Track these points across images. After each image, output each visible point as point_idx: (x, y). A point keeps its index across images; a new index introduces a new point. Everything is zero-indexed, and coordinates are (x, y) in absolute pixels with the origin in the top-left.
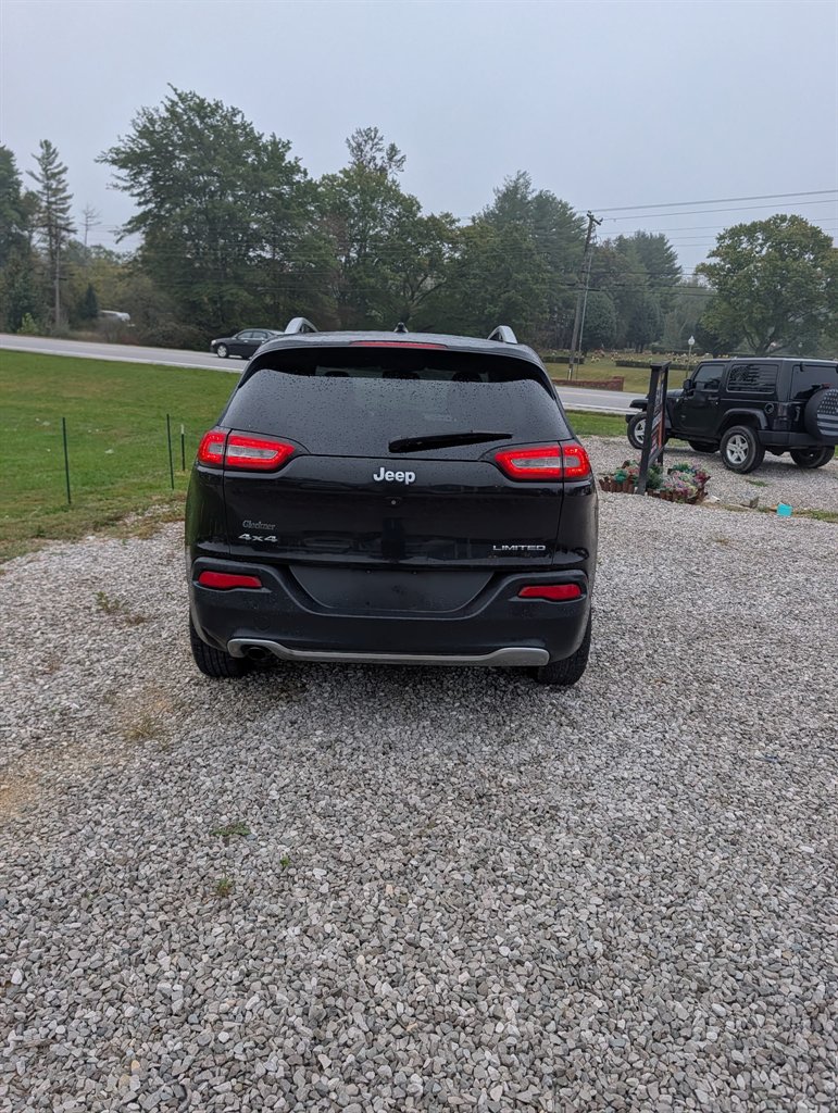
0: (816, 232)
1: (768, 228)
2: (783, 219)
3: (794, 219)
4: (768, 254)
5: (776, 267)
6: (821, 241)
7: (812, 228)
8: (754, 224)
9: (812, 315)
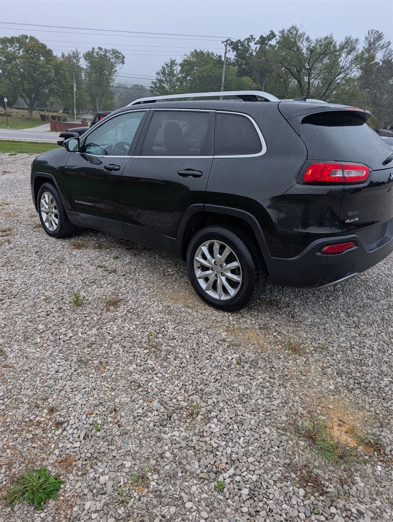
0: (44, 47)
1: (21, 41)
2: (26, 37)
3: (32, 38)
4: (24, 55)
5: (30, 62)
6: (47, 51)
7: (42, 44)
8: (13, 38)
9: (51, 89)
